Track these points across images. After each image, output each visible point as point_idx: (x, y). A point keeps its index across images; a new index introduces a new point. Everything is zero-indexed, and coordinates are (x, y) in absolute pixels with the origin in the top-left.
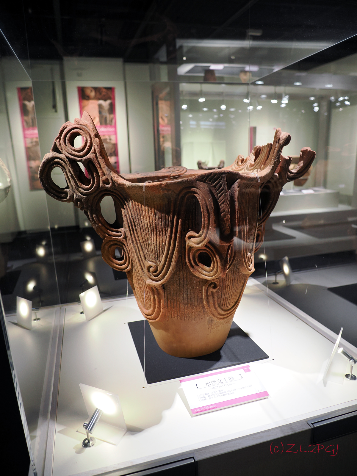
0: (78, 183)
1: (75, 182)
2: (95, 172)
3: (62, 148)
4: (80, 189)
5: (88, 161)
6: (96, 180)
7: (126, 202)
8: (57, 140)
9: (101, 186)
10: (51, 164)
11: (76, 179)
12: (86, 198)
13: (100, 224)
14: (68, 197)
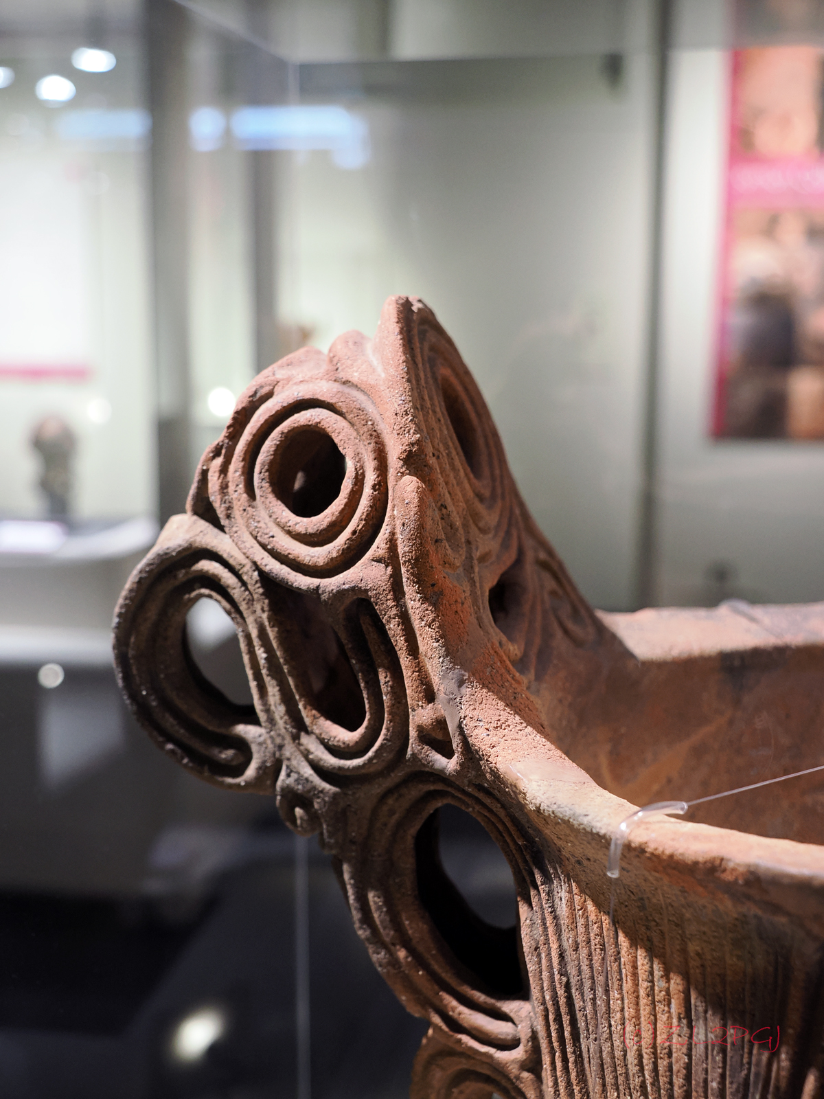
0: (301, 706)
1: (287, 699)
2: (387, 669)
3: (229, 508)
4: (309, 742)
5: (347, 602)
6: (390, 713)
7: (539, 878)
8: (214, 458)
9: (413, 754)
10: (177, 583)
11: (291, 681)
12: (335, 794)
13: (402, 954)
14: (251, 772)
